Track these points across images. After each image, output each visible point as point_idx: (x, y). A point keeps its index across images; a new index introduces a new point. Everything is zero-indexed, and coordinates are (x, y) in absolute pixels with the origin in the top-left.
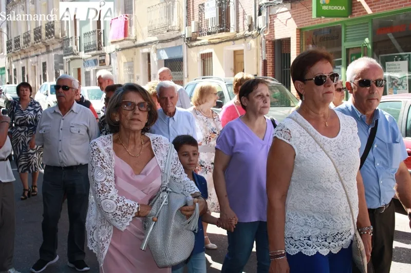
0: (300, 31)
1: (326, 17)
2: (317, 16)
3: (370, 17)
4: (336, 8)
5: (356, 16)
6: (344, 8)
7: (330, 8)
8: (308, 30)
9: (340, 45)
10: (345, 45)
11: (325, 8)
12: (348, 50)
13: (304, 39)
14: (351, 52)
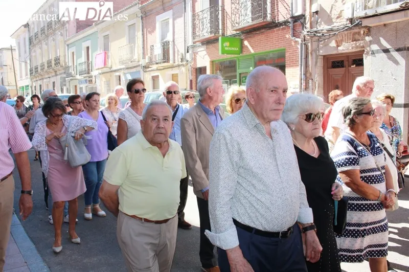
0: (212, 62)
1: (227, 54)
2: (222, 53)
3: (253, 55)
4: (233, 49)
5: (245, 54)
6: (237, 49)
7: (230, 49)
8: (217, 62)
9: (235, 71)
10: (239, 71)
11: (226, 49)
12: (240, 74)
13: (214, 67)
14: (242, 76)
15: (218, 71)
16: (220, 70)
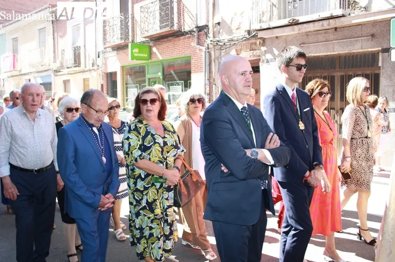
0: (123, 67)
1: (137, 60)
2: (132, 59)
3: (161, 61)
4: (142, 55)
5: (153, 60)
6: (146, 55)
7: (139, 55)
8: (128, 67)
9: (144, 76)
10: (148, 76)
11: (136, 55)
12: (149, 79)
13: (125, 72)
14: (151, 80)
15: (128, 76)
16: (130, 75)
